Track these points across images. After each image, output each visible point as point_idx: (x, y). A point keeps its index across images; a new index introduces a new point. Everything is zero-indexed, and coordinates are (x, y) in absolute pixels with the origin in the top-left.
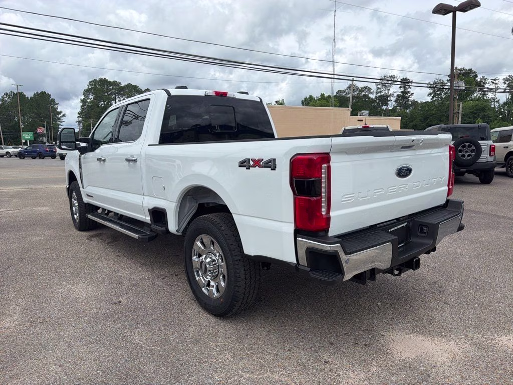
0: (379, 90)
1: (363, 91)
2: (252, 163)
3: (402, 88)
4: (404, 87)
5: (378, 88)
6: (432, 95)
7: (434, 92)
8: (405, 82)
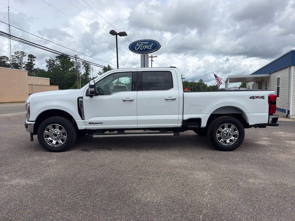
0: (14, 60)
1: (3, 59)
2: (255, 97)
3: (29, 60)
4: (31, 60)
5: (13, 58)
6: (49, 67)
7: (50, 65)
8: (31, 57)
